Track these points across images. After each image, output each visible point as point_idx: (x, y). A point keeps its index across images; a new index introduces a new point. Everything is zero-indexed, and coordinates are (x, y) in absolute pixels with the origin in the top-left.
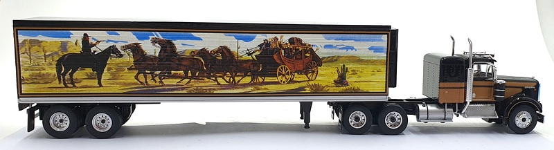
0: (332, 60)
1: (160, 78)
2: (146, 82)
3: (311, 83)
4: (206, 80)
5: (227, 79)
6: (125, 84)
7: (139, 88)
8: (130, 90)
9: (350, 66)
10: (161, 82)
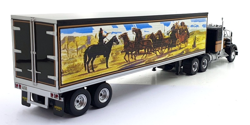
0: (193, 33)
1: (135, 56)
2: (129, 60)
3: (186, 48)
4: (153, 53)
5: (160, 51)
6: (120, 64)
7: (125, 65)
8: (121, 68)
9: (197, 36)
10: (135, 59)
